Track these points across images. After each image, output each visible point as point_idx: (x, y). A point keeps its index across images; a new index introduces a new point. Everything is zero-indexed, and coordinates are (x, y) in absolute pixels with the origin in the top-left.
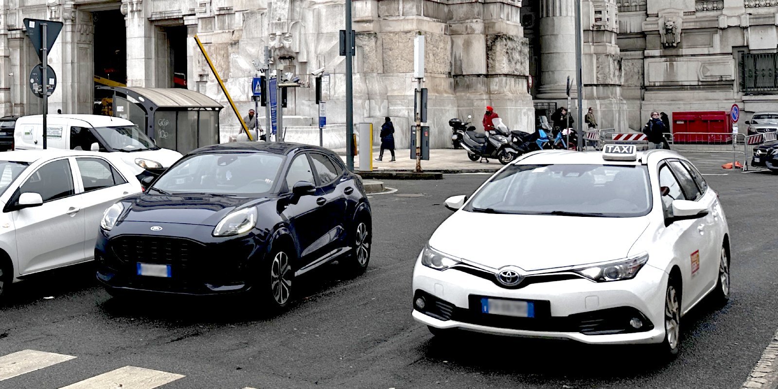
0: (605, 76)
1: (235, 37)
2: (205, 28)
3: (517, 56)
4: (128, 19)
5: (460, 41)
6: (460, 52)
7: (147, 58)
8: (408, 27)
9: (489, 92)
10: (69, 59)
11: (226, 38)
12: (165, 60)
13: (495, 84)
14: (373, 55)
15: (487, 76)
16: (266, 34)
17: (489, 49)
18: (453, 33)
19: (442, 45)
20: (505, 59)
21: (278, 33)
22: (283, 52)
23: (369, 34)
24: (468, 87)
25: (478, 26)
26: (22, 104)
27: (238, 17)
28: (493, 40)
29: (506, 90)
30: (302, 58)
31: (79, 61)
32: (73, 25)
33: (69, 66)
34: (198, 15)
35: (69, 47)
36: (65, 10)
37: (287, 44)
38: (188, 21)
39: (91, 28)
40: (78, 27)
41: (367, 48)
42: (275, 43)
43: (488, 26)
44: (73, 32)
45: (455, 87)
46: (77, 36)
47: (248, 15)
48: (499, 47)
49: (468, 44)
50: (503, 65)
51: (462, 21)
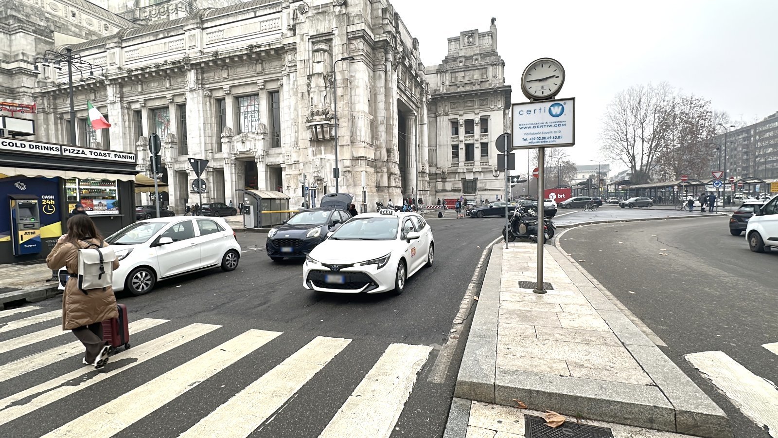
0: (425, 188)
1: (300, 172)
2: (289, 168)
3: (397, 180)
4: (258, 164)
5: (379, 175)
6: (379, 179)
7: (266, 180)
8: (362, 170)
9: (389, 193)
10: (234, 180)
11: (297, 172)
12: (274, 181)
13: (391, 190)
14: (350, 179)
15: (388, 187)
16: (311, 171)
17: (389, 178)
18: (377, 172)
19: (373, 176)
20: (394, 181)
21: (316, 171)
22: (318, 178)
23: (349, 171)
24: (382, 191)
25: (385, 170)
26: (214, 198)
27: (301, 165)
28: (390, 174)
29: (394, 192)
30: (325, 180)
31: (238, 181)
32: (235, 166)
33: (234, 183)
34: (286, 163)
35: (234, 175)
36: (231, 160)
37: (319, 175)
38: (282, 166)
39: (243, 167)
40: (237, 167)
41: (348, 177)
42: (315, 175)
43: (388, 170)
44: (235, 169)
45: (378, 191)
46: (237, 170)
47: (305, 163)
48: (392, 177)
49: (382, 176)
50: (393, 184)
51: (380, 168)
